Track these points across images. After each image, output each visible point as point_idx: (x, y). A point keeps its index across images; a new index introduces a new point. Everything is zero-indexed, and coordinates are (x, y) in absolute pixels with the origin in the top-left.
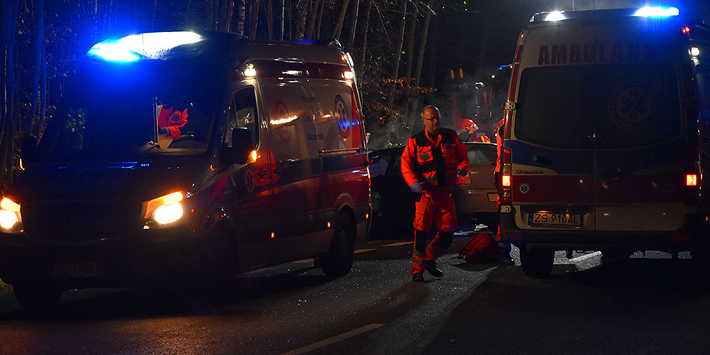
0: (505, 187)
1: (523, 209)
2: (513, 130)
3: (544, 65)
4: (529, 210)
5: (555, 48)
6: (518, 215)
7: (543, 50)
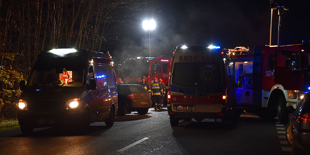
0: (169, 99)
1: (174, 105)
2: (171, 81)
3: (181, 62)
4: (176, 106)
5: (184, 57)
6: (172, 107)
7: (181, 57)
